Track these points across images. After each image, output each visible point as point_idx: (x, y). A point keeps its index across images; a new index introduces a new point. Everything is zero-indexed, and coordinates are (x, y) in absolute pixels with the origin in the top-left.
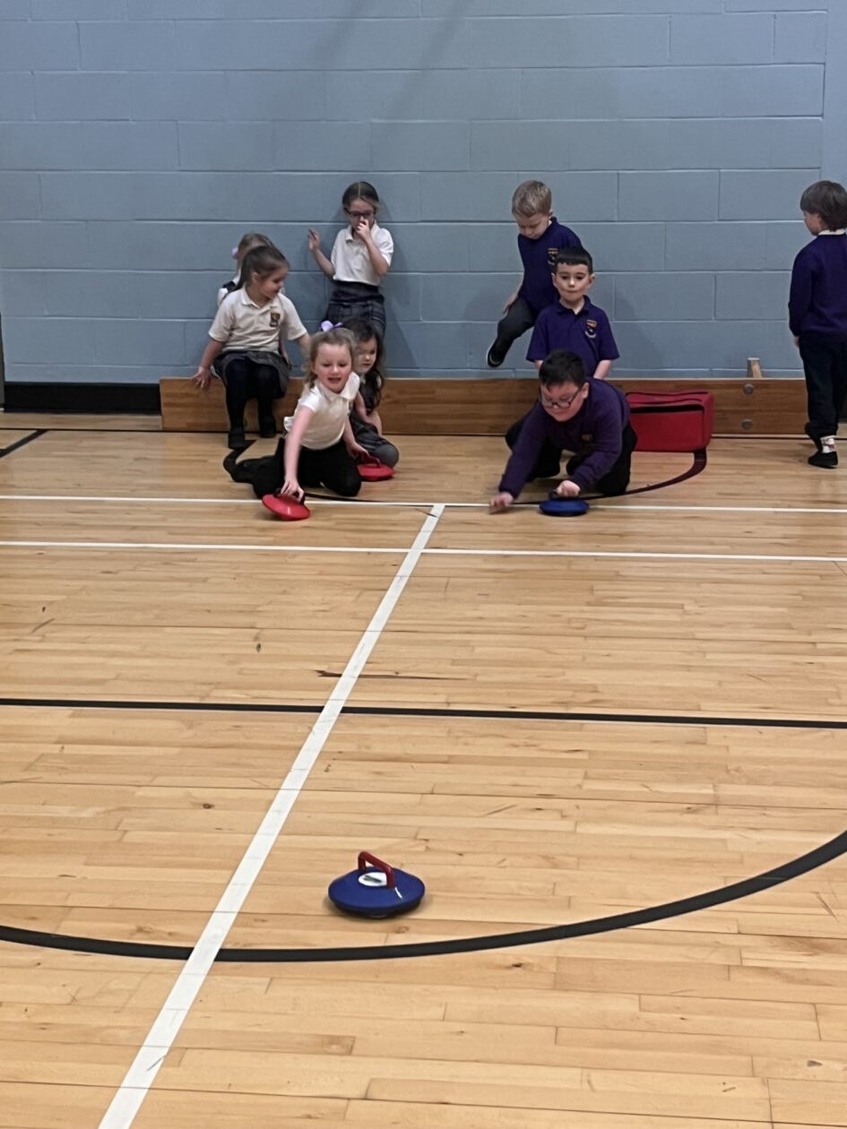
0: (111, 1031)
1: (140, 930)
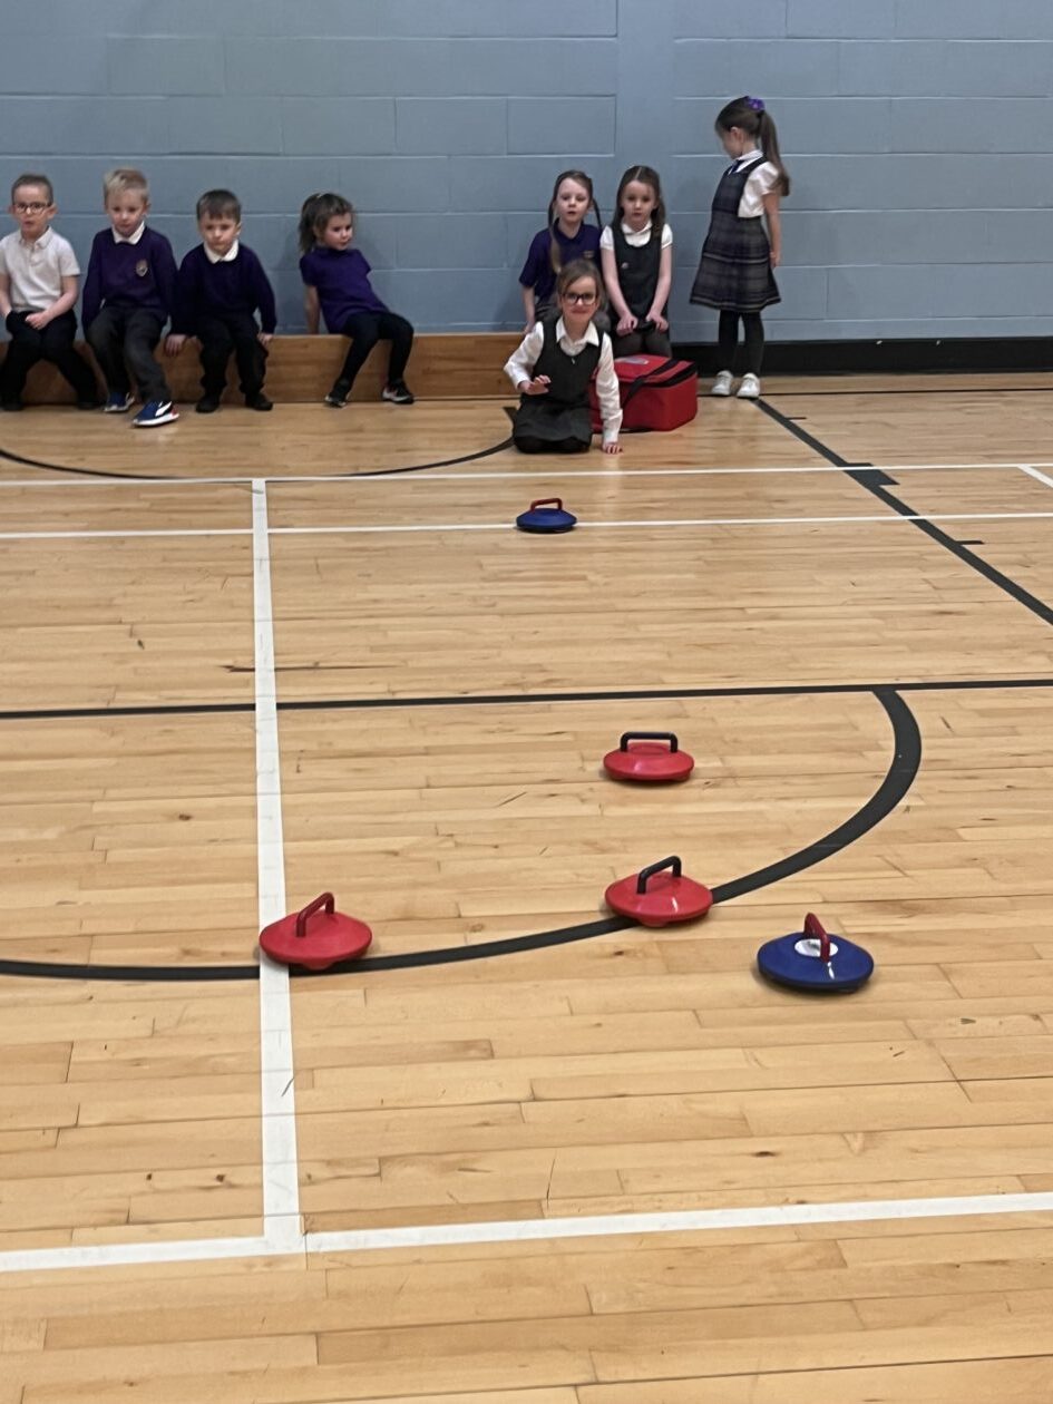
0: (218, 1059)
1: (187, 953)
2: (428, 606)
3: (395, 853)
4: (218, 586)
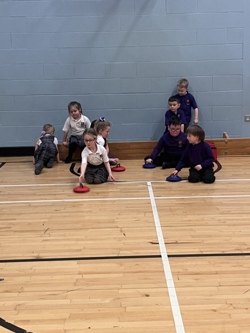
2: (207, 222)
3: (215, 311)
4: (143, 215)
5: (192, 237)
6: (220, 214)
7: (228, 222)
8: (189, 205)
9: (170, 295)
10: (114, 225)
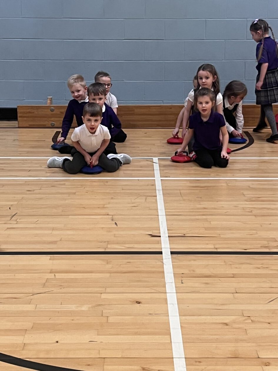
2: (226, 211)
3: (226, 324)
4: (144, 200)
5: (206, 229)
6: (246, 201)
7: (255, 212)
8: (206, 188)
9: (168, 303)
10: (103, 211)
